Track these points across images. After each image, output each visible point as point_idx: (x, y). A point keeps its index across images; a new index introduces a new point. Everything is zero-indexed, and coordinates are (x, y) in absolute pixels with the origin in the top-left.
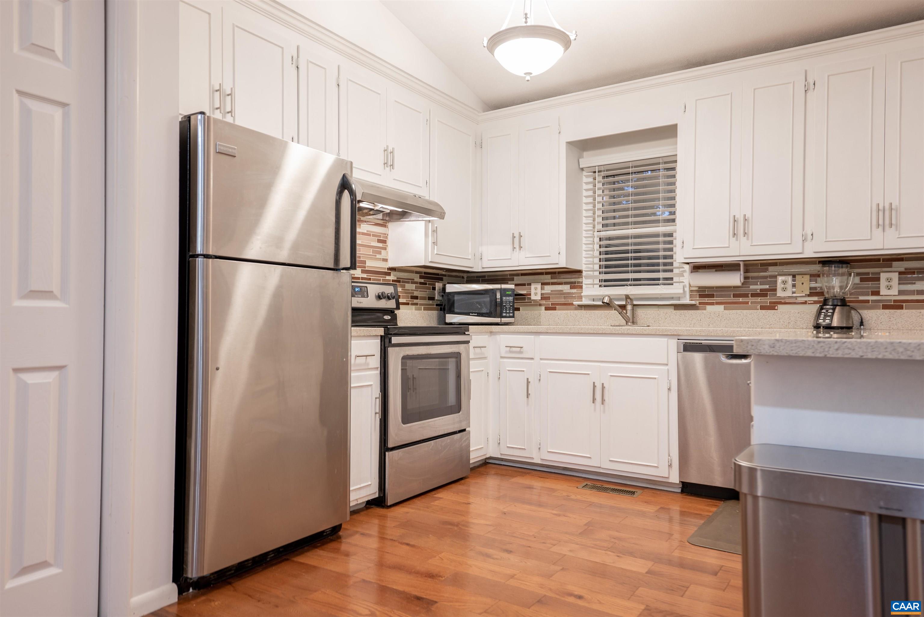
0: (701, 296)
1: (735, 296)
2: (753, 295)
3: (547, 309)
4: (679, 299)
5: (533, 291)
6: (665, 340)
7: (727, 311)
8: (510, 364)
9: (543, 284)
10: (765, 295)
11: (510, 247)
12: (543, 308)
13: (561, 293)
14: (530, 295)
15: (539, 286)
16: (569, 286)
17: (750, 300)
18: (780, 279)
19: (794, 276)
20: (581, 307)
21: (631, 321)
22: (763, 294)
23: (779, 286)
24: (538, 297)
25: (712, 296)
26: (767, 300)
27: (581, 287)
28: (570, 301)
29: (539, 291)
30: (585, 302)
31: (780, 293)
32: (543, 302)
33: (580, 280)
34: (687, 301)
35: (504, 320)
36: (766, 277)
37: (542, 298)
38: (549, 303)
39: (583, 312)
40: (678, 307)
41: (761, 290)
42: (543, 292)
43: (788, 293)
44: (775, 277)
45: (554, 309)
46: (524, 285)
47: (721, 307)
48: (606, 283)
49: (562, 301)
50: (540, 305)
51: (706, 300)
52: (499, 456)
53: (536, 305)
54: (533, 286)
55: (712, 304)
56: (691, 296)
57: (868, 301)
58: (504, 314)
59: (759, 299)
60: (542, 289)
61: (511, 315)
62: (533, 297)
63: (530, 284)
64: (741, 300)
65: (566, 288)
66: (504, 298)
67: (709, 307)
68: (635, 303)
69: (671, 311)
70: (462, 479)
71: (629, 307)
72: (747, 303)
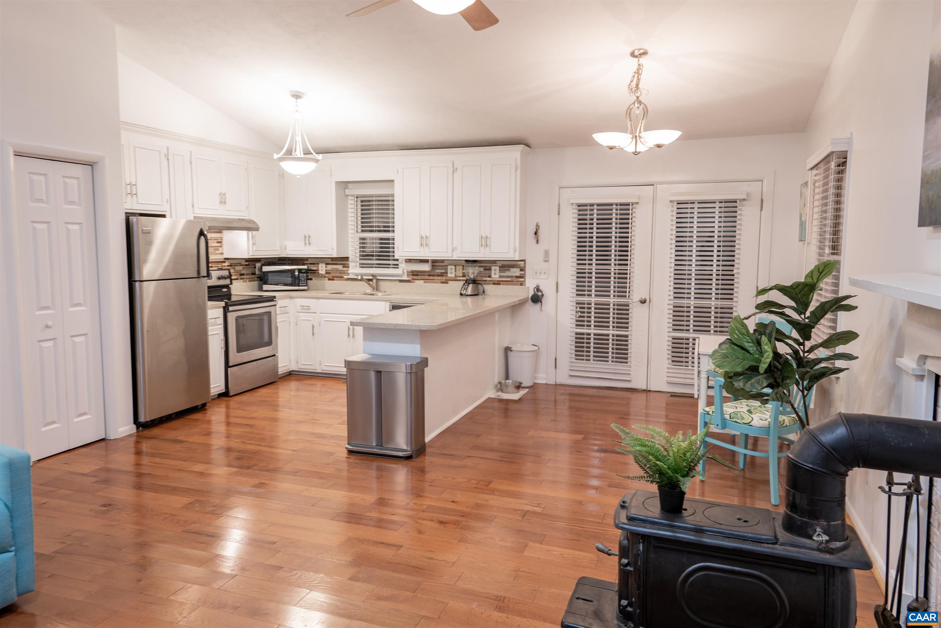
0: (413, 275)
1: (429, 275)
2: (438, 276)
3: (329, 279)
4: (401, 276)
5: (320, 268)
6: (384, 303)
7: (425, 284)
8: (303, 316)
9: (326, 264)
10: (442, 276)
11: (303, 243)
12: (327, 279)
13: (337, 270)
14: (318, 270)
15: (324, 265)
16: (341, 266)
17: (436, 278)
18: (449, 267)
19: (455, 266)
20: (348, 279)
21: (375, 288)
22: (441, 275)
23: (449, 271)
24: (324, 272)
25: (417, 275)
26: (444, 278)
27: (348, 267)
28: (342, 275)
29: (324, 268)
30: (351, 276)
31: (449, 275)
32: (327, 275)
33: (347, 262)
34: (405, 278)
35: (301, 288)
36: (443, 266)
37: (326, 273)
38: (330, 276)
39: (350, 282)
40: (401, 281)
41: (441, 273)
42: (327, 269)
43: (453, 275)
44: (447, 266)
45: (333, 280)
46: (315, 264)
47: (423, 281)
48: (362, 266)
49: (338, 275)
50: (325, 277)
51: (415, 277)
52: (298, 370)
53: (322, 277)
54: (320, 265)
55: (418, 279)
56: (408, 275)
57: (486, 281)
58: (301, 285)
59: (440, 278)
60: (326, 267)
61: (305, 284)
62: (320, 272)
63: (318, 264)
64: (432, 278)
65: (340, 267)
66: (300, 274)
67: (416, 281)
68: (378, 278)
69: (398, 283)
70: (274, 382)
71: (374, 281)
72: (435, 280)
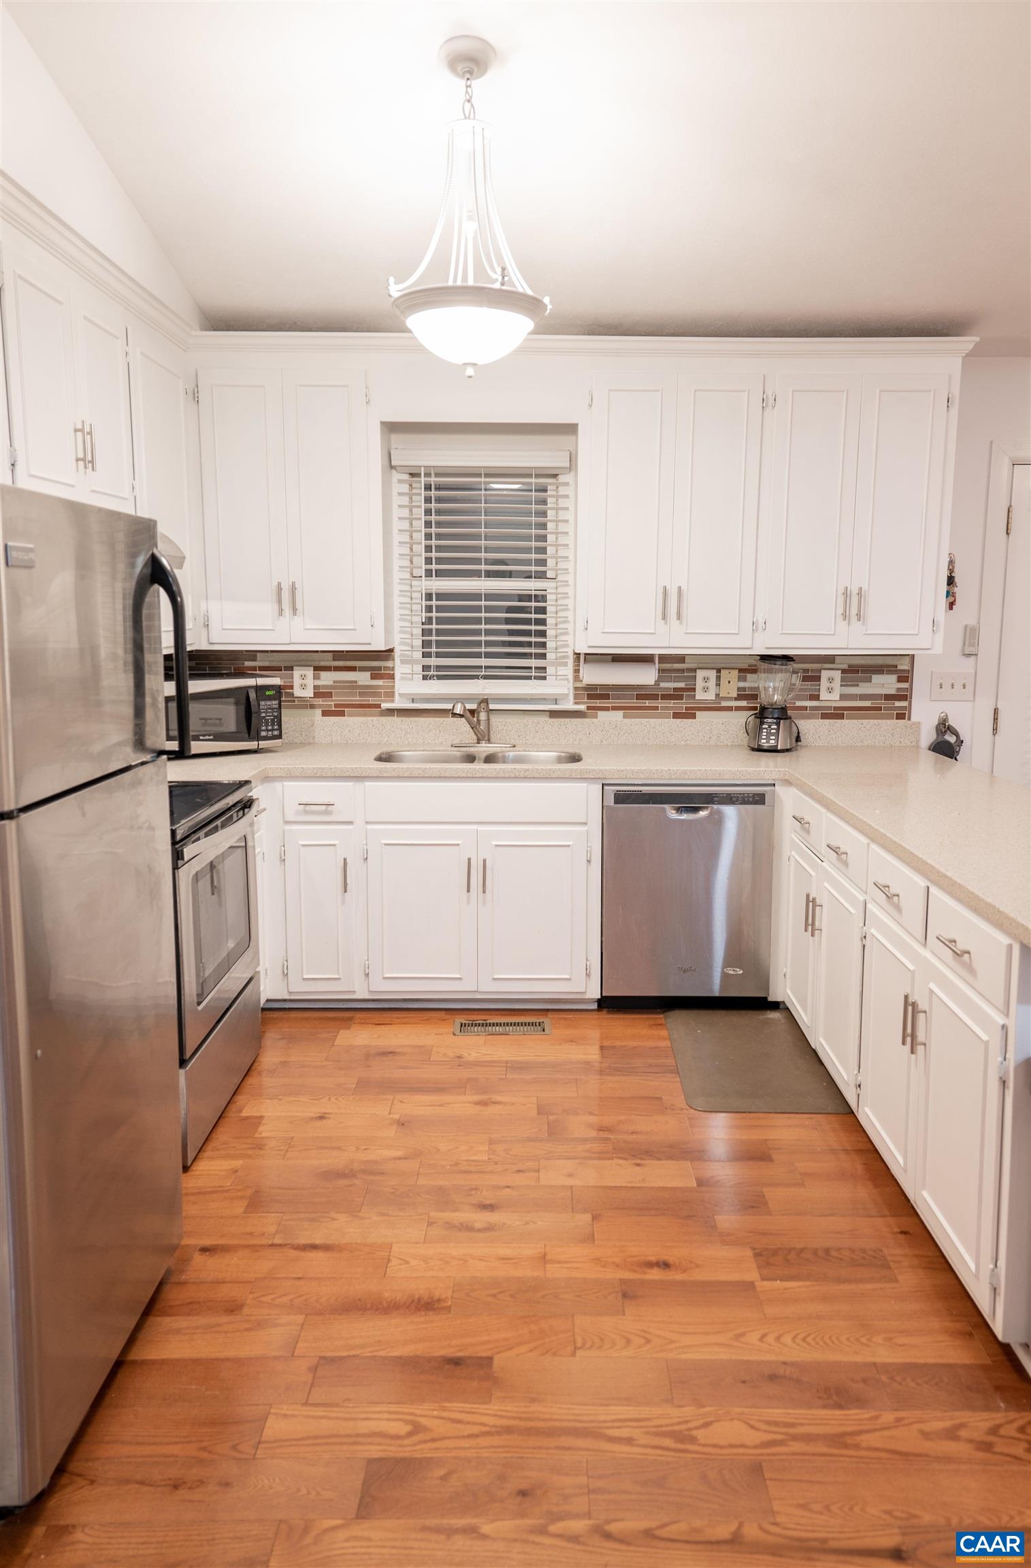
0: (590, 697)
1: (639, 697)
2: (664, 697)
3: (325, 713)
4: (556, 701)
5: (297, 682)
6: (583, 786)
7: (627, 721)
8: (304, 834)
9: (316, 669)
10: (680, 697)
11: (271, 607)
12: (318, 712)
13: (353, 685)
14: (292, 687)
15: (310, 672)
16: (368, 674)
17: (660, 703)
18: (700, 674)
19: (719, 671)
20: (390, 712)
21: (486, 738)
22: (676, 695)
23: (699, 684)
24: (309, 693)
25: (607, 697)
26: (682, 705)
27: (392, 677)
28: (372, 700)
29: (310, 682)
30: (398, 704)
31: (700, 695)
32: (319, 701)
33: (389, 664)
34: (570, 705)
35: (263, 744)
36: (683, 671)
37: (317, 694)
38: (330, 703)
39: (396, 720)
40: (554, 714)
41: (675, 689)
42: (318, 683)
43: (710, 696)
44: (695, 670)
45: (342, 714)
46: (279, 669)
47: (621, 713)
48: (432, 673)
49: (357, 699)
50: (312, 707)
51: (598, 703)
52: (287, 997)
53: (305, 707)
54: (297, 673)
55: (607, 709)
56: (576, 696)
57: (805, 708)
58: (263, 734)
59: (671, 703)
60: (316, 677)
61: (276, 733)
62: (298, 692)
63: (291, 668)
64: (647, 703)
65: (363, 678)
66: (262, 703)
67: (600, 713)
68: (492, 706)
69: (545, 719)
70: (254, 1061)
71: (483, 716)
72: (657, 708)
